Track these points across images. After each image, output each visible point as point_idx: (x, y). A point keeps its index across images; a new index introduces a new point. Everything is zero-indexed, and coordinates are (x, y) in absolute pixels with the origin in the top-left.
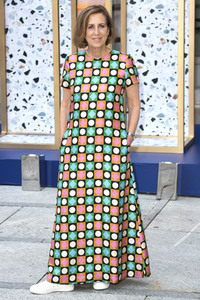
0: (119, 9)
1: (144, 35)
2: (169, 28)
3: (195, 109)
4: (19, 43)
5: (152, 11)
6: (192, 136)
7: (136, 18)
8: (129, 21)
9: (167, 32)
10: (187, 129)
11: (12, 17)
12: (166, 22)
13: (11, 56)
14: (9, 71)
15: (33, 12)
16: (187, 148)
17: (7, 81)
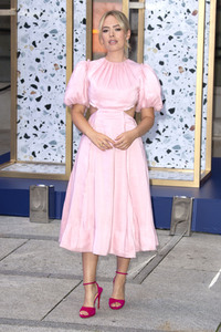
0: (137, 35)
1: (162, 63)
2: (188, 56)
3: (213, 142)
4: (31, 68)
5: (171, 38)
6: (209, 169)
7: (153, 45)
8: (146, 47)
9: (186, 60)
10: (203, 162)
11: (24, 40)
12: (185, 50)
13: (22, 81)
14: (20, 97)
15: (46, 36)
16: (203, 182)
17: (18, 107)
